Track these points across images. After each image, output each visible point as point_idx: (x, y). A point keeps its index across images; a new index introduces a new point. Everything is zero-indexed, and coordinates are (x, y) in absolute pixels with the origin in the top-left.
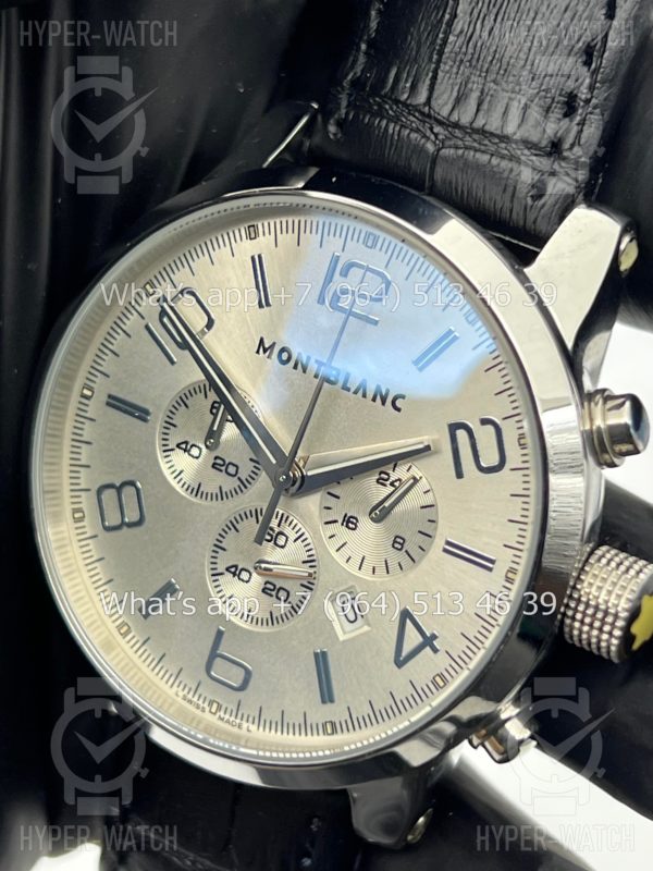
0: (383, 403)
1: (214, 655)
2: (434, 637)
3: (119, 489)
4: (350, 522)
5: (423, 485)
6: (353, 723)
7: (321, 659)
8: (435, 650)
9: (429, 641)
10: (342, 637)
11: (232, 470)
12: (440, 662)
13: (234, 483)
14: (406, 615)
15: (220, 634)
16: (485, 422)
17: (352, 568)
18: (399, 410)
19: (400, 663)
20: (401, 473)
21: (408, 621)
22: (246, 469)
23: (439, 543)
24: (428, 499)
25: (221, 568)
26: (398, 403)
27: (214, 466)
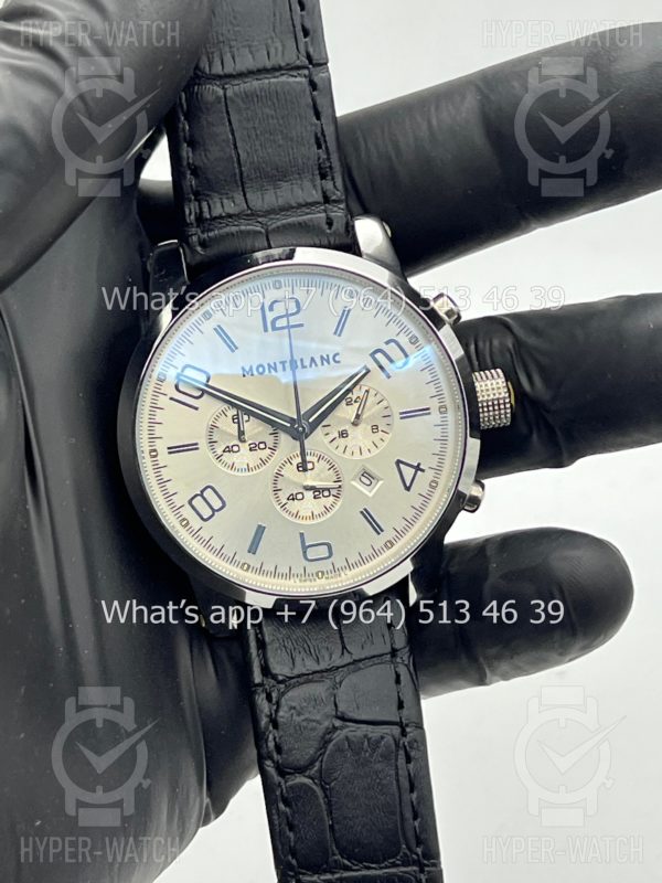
0: (328, 363)
1: (305, 548)
2: (419, 464)
3: (201, 495)
4: (343, 434)
5: (372, 392)
6: (400, 534)
7: (366, 514)
8: (423, 471)
9: (418, 468)
10: (371, 495)
11: (262, 446)
12: (429, 475)
13: (268, 451)
14: (399, 462)
15: (302, 535)
16: (387, 343)
17: (357, 456)
18: (338, 362)
19: (408, 489)
20: (357, 393)
21: (401, 465)
22: (270, 441)
23: (397, 416)
24: (379, 398)
25: (284, 501)
26: (337, 358)
27: (251, 450)
